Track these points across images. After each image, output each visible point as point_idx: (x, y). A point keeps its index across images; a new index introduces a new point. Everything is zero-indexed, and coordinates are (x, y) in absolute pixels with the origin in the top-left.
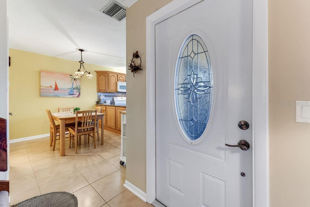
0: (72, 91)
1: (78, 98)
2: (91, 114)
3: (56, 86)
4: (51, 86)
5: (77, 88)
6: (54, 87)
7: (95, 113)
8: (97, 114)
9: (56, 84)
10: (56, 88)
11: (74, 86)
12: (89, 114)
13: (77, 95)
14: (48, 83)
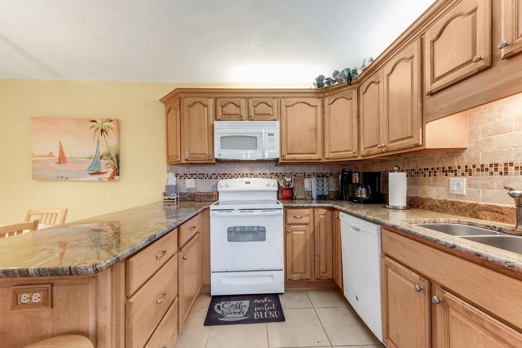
0: (98, 164)
1: (112, 184)
3: (61, 152)
4: (51, 155)
5: (109, 155)
6: (57, 155)
9: (61, 146)
10: (62, 160)
11: (102, 151)
14: (48, 146)
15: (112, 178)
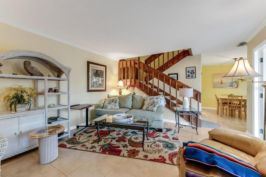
0: (232, 84)
1: (236, 89)
2: (238, 98)
3: (222, 81)
4: (219, 82)
5: (236, 82)
6: (220, 82)
7: (241, 98)
8: (243, 99)
9: (221, 80)
10: (222, 83)
11: (234, 81)
12: (236, 98)
13: (235, 87)
14: (217, 80)
15: (237, 87)
